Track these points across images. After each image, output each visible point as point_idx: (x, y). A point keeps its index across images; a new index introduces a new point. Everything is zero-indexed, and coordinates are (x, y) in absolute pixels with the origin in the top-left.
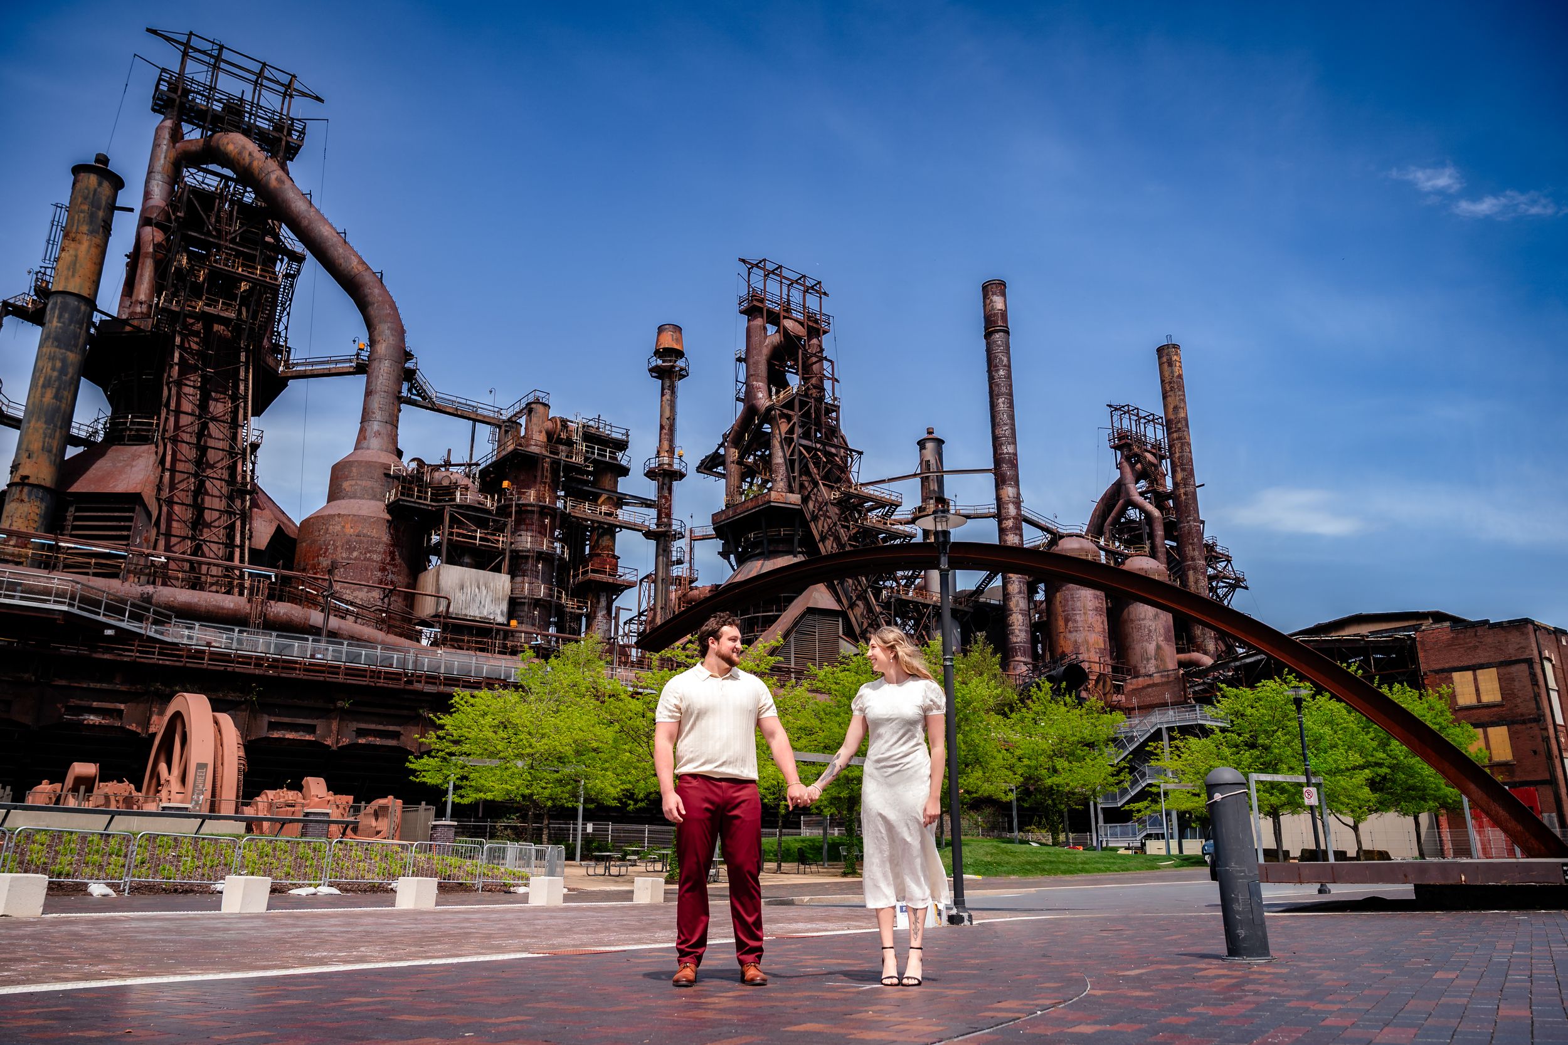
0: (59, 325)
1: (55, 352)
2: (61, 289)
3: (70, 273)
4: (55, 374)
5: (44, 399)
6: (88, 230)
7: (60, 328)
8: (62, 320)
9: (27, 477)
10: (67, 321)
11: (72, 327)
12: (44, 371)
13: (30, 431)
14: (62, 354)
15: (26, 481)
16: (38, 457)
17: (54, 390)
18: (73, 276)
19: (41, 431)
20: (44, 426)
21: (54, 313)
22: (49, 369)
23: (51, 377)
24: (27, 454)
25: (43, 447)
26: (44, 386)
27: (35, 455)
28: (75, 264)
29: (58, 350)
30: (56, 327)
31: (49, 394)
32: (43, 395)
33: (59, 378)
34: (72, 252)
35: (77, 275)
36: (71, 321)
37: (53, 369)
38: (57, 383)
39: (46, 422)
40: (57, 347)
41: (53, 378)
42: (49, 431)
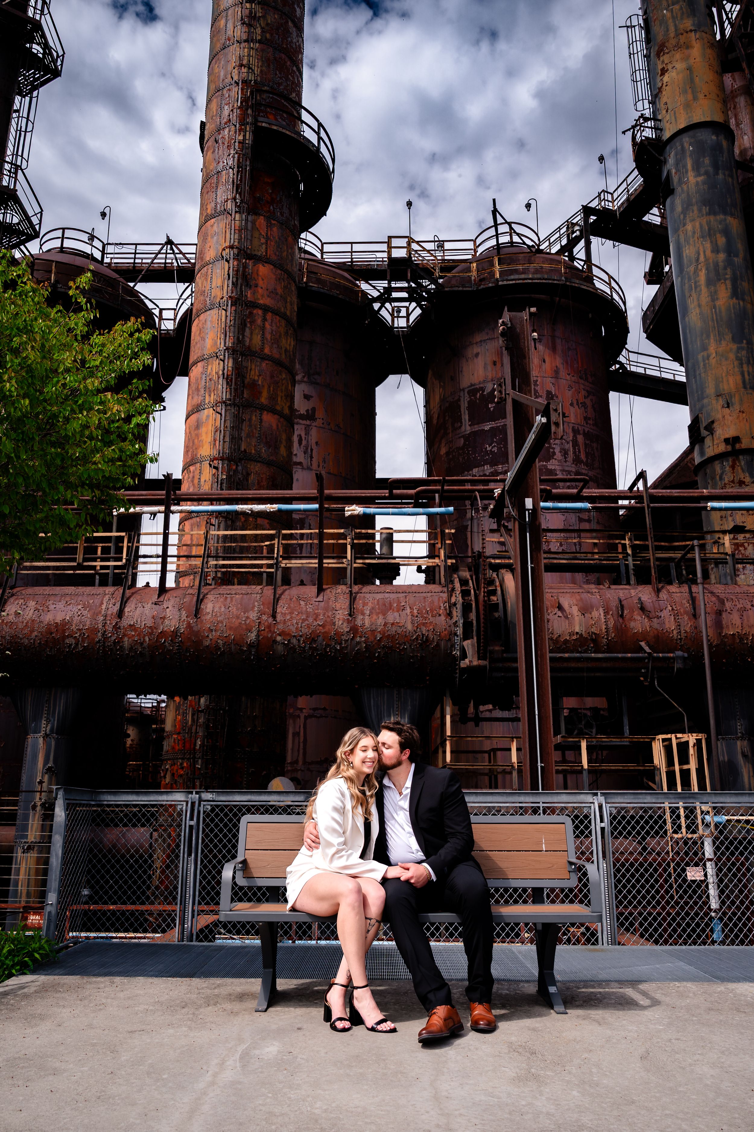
0: (700, 179)
1: (709, 223)
2: (682, 126)
3: (690, 97)
4: (722, 256)
5: (718, 303)
6: (694, 25)
7: (704, 183)
8: (702, 170)
9: (736, 439)
10: (711, 170)
11: (721, 176)
12: (702, 258)
13: (713, 361)
14: (720, 222)
15: (737, 446)
16: (741, 401)
17: (728, 283)
18: (695, 98)
19: (732, 356)
20: (735, 347)
21: (685, 166)
22: (708, 252)
23: (716, 265)
24: (721, 402)
25: (744, 382)
26: (709, 282)
27: (736, 400)
28: (692, 80)
29: (712, 218)
30: (697, 183)
31: (724, 292)
32: (713, 297)
33: (729, 262)
34: (680, 66)
35: (701, 96)
36: (716, 166)
37: (716, 250)
38: (729, 271)
39: (734, 340)
40: (709, 214)
41: (721, 264)
42: (744, 353)
